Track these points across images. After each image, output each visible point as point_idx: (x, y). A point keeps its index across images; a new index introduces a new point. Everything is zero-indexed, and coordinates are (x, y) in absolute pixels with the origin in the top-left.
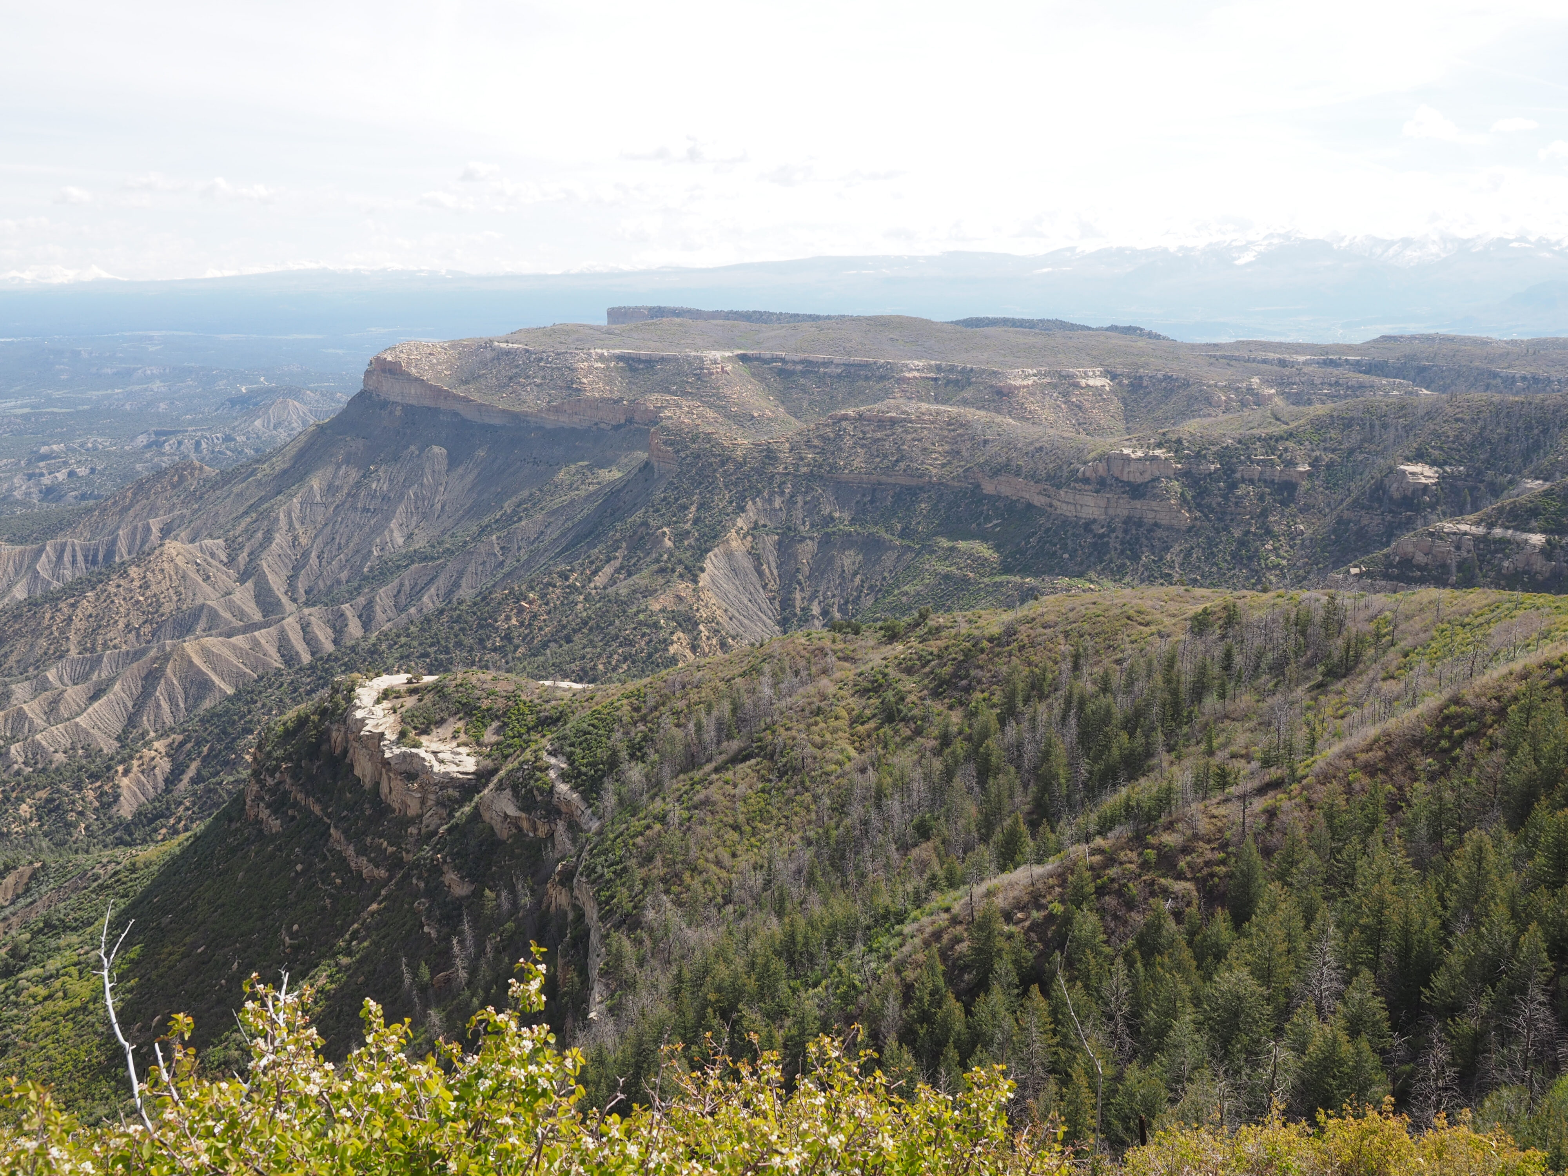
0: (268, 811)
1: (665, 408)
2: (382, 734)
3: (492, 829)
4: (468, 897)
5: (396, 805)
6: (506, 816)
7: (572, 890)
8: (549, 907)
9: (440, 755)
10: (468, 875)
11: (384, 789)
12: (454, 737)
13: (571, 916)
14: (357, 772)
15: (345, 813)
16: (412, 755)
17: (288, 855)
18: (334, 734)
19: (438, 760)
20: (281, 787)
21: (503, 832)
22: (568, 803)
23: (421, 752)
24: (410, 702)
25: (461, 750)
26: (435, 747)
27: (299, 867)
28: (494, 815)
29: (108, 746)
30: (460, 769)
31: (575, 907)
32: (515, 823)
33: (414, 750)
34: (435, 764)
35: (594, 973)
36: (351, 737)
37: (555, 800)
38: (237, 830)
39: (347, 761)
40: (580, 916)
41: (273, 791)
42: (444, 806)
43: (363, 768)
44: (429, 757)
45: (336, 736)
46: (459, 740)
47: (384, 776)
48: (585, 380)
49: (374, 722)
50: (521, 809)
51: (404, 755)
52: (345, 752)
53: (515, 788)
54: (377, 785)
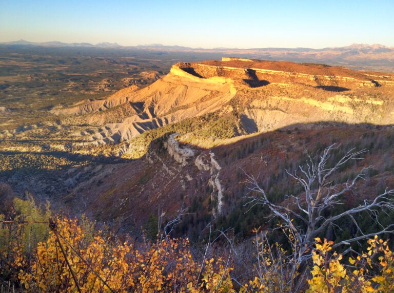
0: (150, 159)
2: (175, 145)
3: (197, 167)
4: (192, 181)
5: (177, 160)
6: (200, 165)
7: (214, 181)
8: (209, 184)
10: (192, 176)
11: (175, 157)
12: (190, 147)
15: (166, 161)
16: (181, 150)
17: (154, 168)
18: (165, 145)
19: (186, 152)
21: (200, 168)
22: (214, 163)
25: (191, 150)
26: (186, 149)
30: (191, 154)
35: (219, 200)
36: (168, 145)
37: (211, 163)
38: (144, 162)
39: (167, 150)
40: (216, 187)
41: (152, 155)
42: (187, 161)
43: (171, 152)
47: (175, 154)
50: (204, 164)
53: (203, 159)
54: (173, 156)
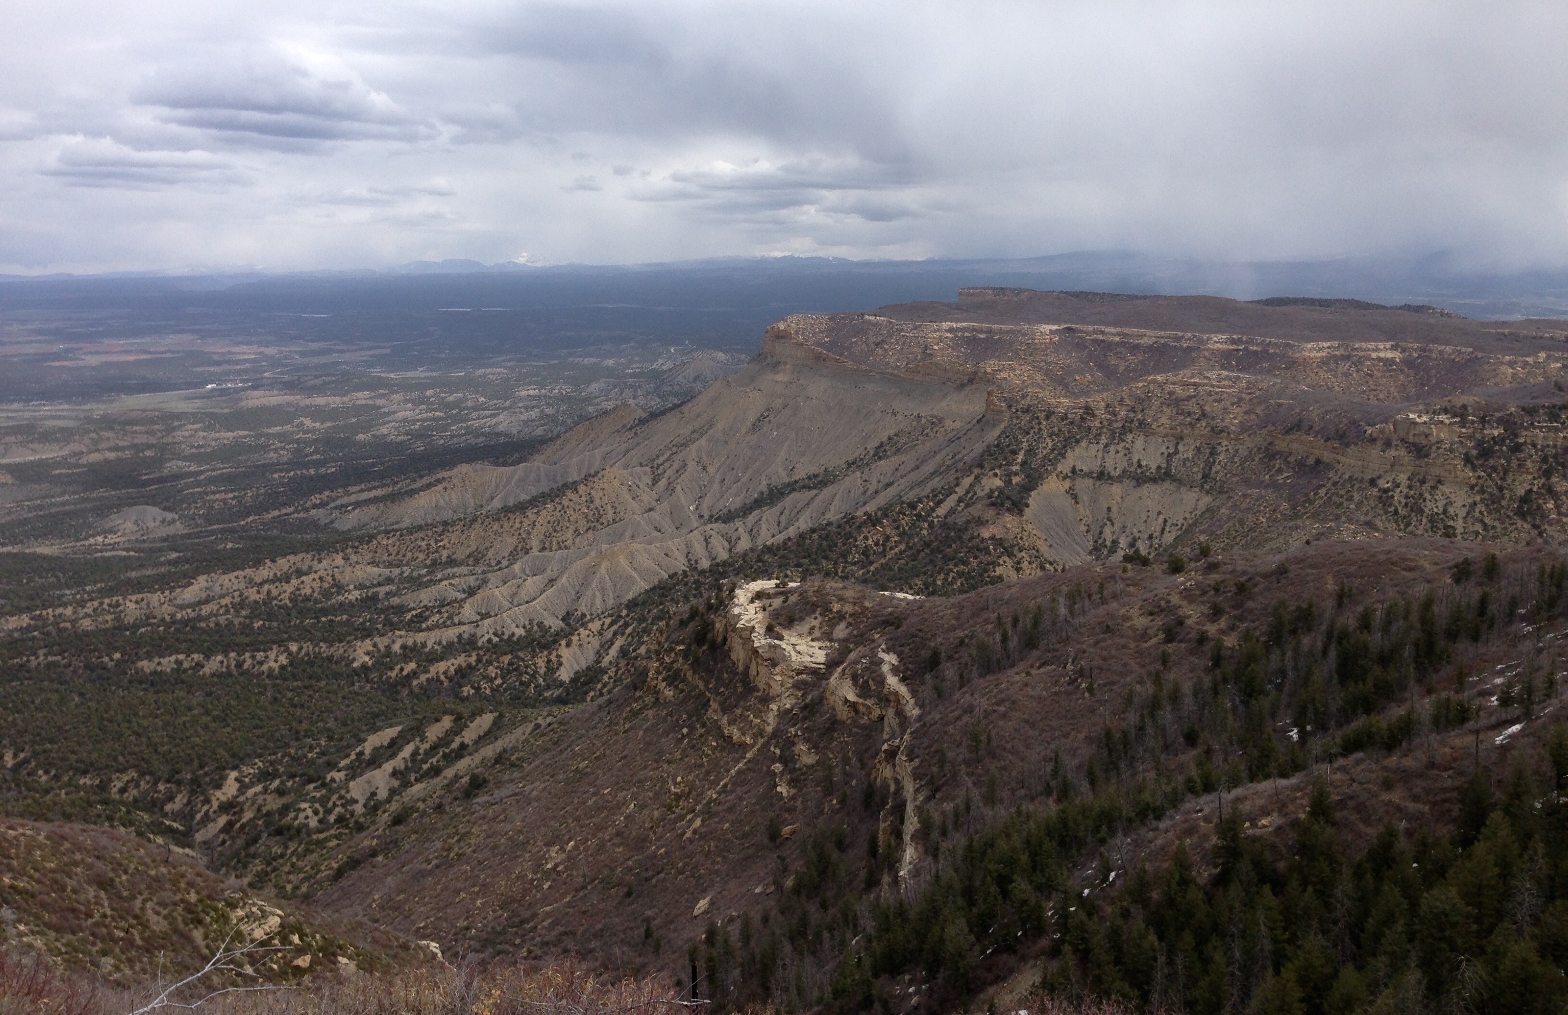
0: (664, 684)
1: (1000, 371)
2: (753, 627)
3: (834, 710)
4: (813, 766)
5: (761, 686)
6: (846, 701)
7: (894, 766)
8: (876, 778)
9: (798, 648)
10: (814, 747)
11: (753, 672)
12: (810, 633)
13: (892, 788)
14: (733, 656)
15: (722, 689)
16: (776, 647)
17: (677, 720)
18: (717, 625)
19: (795, 650)
20: (675, 665)
21: (843, 713)
22: (896, 693)
23: (783, 645)
24: (777, 602)
25: (814, 644)
26: (793, 640)
27: (685, 731)
28: (837, 699)
29: (555, 623)
30: (812, 659)
31: (897, 781)
32: (853, 706)
33: (777, 642)
34: (793, 653)
35: (907, 838)
36: (730, 629)
37: (886, 691)
38: (640, 697)
39: (726, 647)
40: (899, 788)
41: (669, 668)
42: (799, 689)
43: (738, 654)
44: (789, 648)
45: (719, 626)
46: (814, 636)
47: (754, 662)
48: (936, 347)
49: (747, 618)
50: (859, 696)
51: (770, 646)
52: (725, 639)
53: (855, 678)
54: (747, 668)
